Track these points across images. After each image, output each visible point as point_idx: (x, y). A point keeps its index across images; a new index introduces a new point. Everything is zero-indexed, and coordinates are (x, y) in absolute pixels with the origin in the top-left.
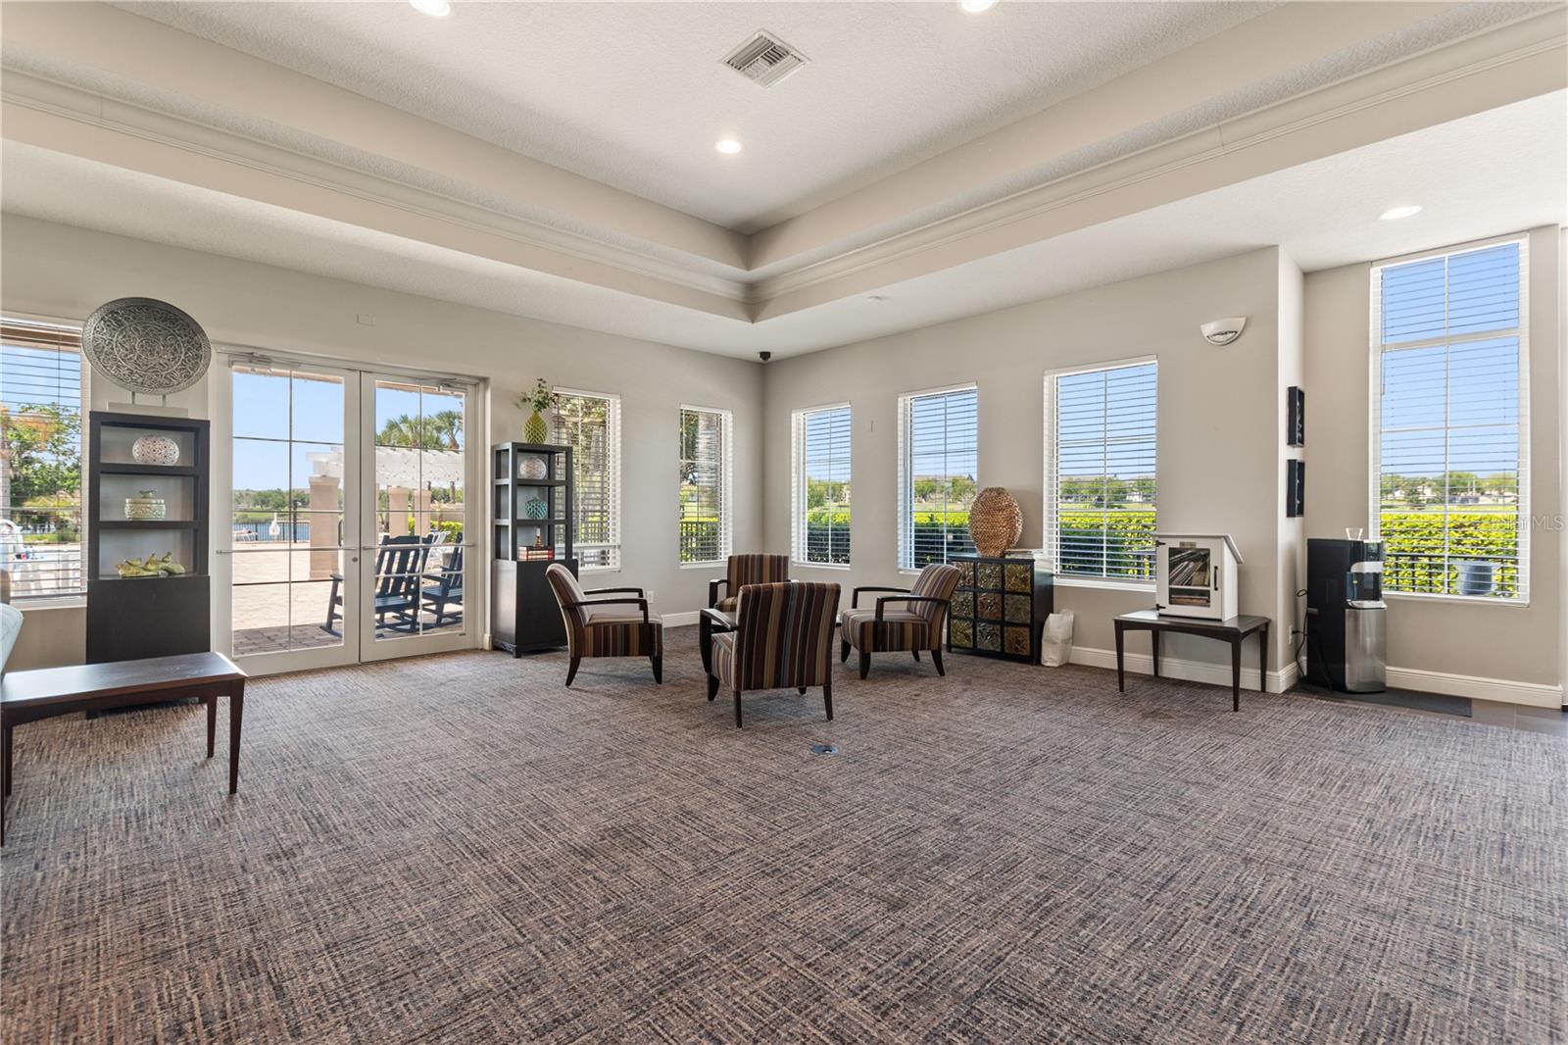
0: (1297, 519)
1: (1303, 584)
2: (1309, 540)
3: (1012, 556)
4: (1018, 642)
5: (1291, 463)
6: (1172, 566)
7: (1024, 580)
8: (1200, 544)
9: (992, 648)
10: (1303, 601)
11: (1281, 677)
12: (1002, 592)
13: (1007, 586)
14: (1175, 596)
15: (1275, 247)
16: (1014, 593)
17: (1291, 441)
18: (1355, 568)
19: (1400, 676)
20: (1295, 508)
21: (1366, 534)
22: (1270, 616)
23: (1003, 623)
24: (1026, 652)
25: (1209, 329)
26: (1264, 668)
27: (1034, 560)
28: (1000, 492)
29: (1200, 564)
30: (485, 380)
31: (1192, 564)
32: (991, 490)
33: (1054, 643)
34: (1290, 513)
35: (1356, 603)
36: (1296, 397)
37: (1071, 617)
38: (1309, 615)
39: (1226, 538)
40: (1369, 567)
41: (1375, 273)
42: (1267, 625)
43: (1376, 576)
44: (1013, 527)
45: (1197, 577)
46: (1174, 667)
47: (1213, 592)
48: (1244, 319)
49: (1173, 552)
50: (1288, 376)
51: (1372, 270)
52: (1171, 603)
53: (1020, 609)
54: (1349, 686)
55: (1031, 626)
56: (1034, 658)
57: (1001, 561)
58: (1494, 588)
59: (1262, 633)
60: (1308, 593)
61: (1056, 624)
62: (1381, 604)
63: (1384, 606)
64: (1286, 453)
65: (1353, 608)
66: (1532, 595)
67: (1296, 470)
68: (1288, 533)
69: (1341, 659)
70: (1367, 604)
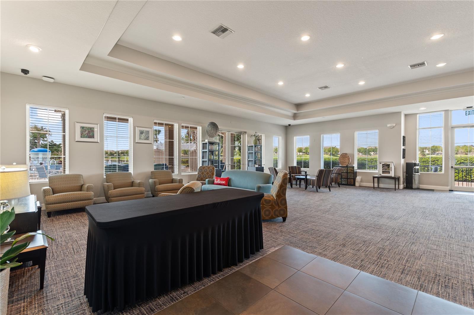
0: (404, 159)
1: (405, 170)
2: (406, 163)
3: (350, 166)
4: (351, 182)
5: (403, 149)
6: (383, 167)
7: (352, 170)
8: (388, 163)
9: (345, 183)
10: (405, 174)
11: (401, 186)
12: (347, 173)
13: (348, 172)
14: (383, 172)
15: (401, 112)
16: (350, 173)
17: (403, 145)
18: (414, 168)
19: (422, 186)
20: (404, 157)
21: (416, 162)
22: (399, 176)
23: (347, 179)
24: (353, 184)
25: (389, 125)
26: (399, 185)
27: (354, 167)
28: (346, 154)
29: (388, 167)
30: (245, 132)
31: (386, 167)
32: (344, 153)
33: (358, 182)
34: (403, 158)
35: (415, 174)
36: (404, 137)
37: (361, 177)
38: (406, 176)
39: (393, 162)
40: (417, 167)
41: (418, 115)
42: (399, 177)
43: (418, 169)
44: (349, 161)
45: (387, 169)
46: (381, 185)
47: (390, 171)
48: (395, 124)
49: (383, 165)
50: (403, 134)
51: (417, 115)
52: (383, 173)
53: (351, 176)
54: (413, 188)
55: (354, 179)
56: (354, 185)
57: (347, 167)
58: (438, 171)
59: (398, 179)
60: (406, 172)
61: (358, 178)
62: (419, 174)
63: (420, 174)
64: (403, 147)
65: (414, 174)
66: (445, 172)
67: (404, 150)
68: (402, 161)
69: (412, 184)
70: (417, 174)
